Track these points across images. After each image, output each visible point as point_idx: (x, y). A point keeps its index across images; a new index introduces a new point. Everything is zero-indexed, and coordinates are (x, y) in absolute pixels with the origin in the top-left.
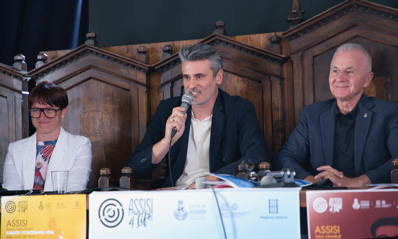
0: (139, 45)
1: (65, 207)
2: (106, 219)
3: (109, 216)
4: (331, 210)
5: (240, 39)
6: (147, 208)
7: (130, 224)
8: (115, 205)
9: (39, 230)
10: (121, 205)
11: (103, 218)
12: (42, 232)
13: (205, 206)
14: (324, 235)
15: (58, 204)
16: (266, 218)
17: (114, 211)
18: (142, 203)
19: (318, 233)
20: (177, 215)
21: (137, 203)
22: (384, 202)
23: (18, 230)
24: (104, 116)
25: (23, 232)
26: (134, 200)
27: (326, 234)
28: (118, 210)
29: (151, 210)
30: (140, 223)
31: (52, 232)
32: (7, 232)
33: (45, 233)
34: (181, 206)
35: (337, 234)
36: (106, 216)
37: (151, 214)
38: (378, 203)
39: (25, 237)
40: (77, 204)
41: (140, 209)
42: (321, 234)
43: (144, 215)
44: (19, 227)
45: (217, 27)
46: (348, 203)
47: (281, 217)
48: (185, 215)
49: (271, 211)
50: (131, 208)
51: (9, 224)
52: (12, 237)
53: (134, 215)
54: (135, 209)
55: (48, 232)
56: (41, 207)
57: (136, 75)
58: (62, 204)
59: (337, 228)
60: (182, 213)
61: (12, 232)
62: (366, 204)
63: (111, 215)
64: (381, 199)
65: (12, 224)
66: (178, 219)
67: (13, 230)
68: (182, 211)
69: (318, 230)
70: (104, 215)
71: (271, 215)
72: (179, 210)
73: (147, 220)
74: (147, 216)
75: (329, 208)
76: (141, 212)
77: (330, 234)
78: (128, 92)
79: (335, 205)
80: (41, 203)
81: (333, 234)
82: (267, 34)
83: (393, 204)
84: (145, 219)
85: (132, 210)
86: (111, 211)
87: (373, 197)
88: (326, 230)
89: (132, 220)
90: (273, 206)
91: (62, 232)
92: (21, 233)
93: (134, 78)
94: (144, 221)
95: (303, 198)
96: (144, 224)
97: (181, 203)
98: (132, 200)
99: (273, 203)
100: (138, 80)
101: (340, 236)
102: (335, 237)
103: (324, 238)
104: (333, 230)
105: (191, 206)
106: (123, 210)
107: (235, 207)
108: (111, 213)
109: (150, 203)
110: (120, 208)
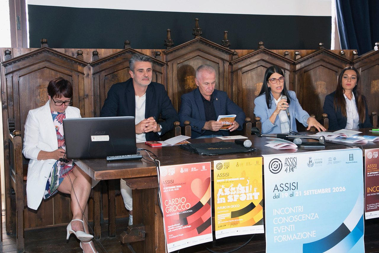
1: (251, 165)
2: (273, 169)
3: (275, 168)
4: (374, 157)
6: (294, 162)
8: (278, 162)
9: (236, 178)
10: (281, 162)
11: (271, 169)
12: (238, 179)
13: (322, 159)
14: (371, 168)
15: (247, 163)
16: (348, 163)
17: (277, 165)
18: (292, 160)
20: (309, 165)
21: (289, 160)
23: (223, 179)
25: (227, 180)
26: (287, 159)
28: (279, 164)
29: (296, 163)
30: (290, 170)
31: (244, 179)
32: (217, 180)
33: (239, 179)
34: (311, 160)
35: (376, 167)
36: (273, 168)
37: (296, 165)
39: (228, 182)
40: (257, 162)
41: (290, 163)
43: (292, 166)
44: (225, 177)
47: (355, 162)
48: (313, 165)
50: (286, 163)
51: (218, 175)
52: (220, 183)
53: (288, 166)
54: (288, 163)
55: (241, 179)
56: (237, 165)
58: (249, 163)
59: (376, 165)
60: (311, 164)
61: (220, 180)
63: (276, 167)
65: (220, 175)
66: (309, 166)
67: (221, 179)
69: (369, 166)
70: (272, 167)
71: (350, 161)
72: (310, 162)
73: (294, 168)
74: (294, 167)
75: (373, 156)
76: (291, 164)
77: (373, 168)
79: (375, 155)
80: (237, 163)
81: (374, 167)
84: (293, 168)
86: (276, 165)
88: (372, 166)
89: (287, 169)
90: (351, 157)
91: (249, 178)
92: (225, 180)
96: (293, 170)
97: (310, 158)
101: (377, 168)
102: (375, 169)
103: (371, 170)
104: (374, 166)
105: (315, 160)
106: (282, 164)
107: (335, 159)
108: (275, 166)
109: (295, 160)
110: (280, 163)
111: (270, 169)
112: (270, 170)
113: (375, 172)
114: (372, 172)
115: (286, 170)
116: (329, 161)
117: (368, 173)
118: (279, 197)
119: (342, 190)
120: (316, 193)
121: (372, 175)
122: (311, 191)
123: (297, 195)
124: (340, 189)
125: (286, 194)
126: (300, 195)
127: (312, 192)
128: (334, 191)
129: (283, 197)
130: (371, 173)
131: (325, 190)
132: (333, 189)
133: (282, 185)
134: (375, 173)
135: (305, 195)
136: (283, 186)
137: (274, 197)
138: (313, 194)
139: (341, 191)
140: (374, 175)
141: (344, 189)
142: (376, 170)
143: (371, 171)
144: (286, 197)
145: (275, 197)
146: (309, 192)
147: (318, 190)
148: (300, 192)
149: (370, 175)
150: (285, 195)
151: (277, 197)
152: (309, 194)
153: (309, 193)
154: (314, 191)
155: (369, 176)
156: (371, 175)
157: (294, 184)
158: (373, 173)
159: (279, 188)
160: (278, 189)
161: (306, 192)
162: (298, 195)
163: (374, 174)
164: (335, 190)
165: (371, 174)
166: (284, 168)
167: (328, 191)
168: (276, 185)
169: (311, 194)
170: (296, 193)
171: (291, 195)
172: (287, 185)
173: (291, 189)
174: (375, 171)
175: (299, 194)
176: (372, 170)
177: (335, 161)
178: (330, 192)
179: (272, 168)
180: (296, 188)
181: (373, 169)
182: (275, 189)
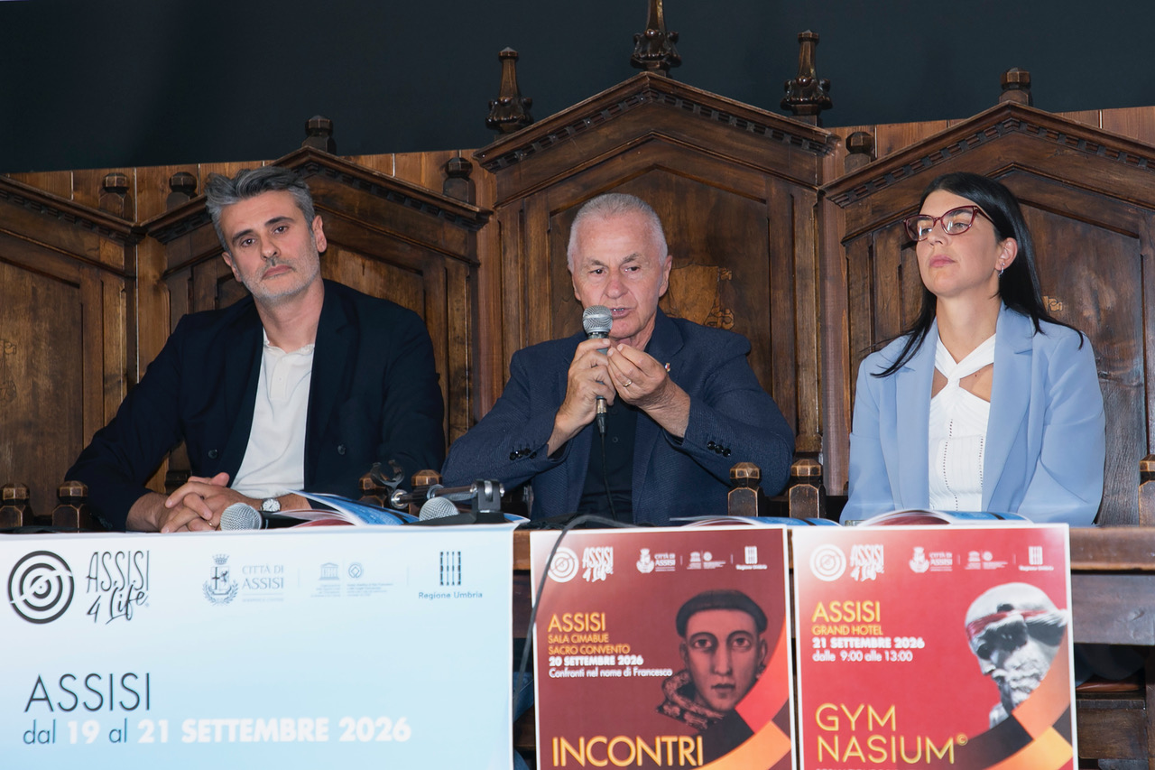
0: (107, 171)
2: (26, 602)
3: (36, 594)
4: (587, 576)
5: (369, 162)
6: (134, 575)
7: (89, 613)
8: (52, 568)
10: (68, 568)
11: (18, 600)
13: (282, 569)
14: (570, 634)
16: (432, 597)
17: (48, 582)
18: (123, 562)
19: (555, 631)
20: (210, 593)
21: (110, 563)
22: (708, 556)
24: (9, 351)
26: (100, 555)
27: (573, 631)
28: (59, 578)
29: (145, 581)
30: (115, 612)
34: (222, 569)
35: (600, 632)
36: (28, 595)
37: (144, 590)
38: (695, 557)
41: (116, 576)
42: (563, 633)
43: (125, 592)
45: (310, 132)
46: (625, 559)
47: (469, 595)
48: (231, 593)
49: (445, 581)
50: (93, 575)
53: (100, 592)
54: (102, 576)
57: (99, 248)
59: (599, 619)
60: (223, 587)
62: (668, 561)
63: (42, 592)
64: (702, 550)
66: (212, 600)
68: (225, 580)
69: (554, 623)
70: (22, 592)
71: (445, 589)
73: (133, 603)
74: (134, 595)
75: (582, 571)
76: (120, 585)
77: (584, 632)
78: (76, 290)
79: (596, 565)
81: (591, 632)
82: (439, 153)
83: (728, 560)
84: (128, 601)
85: (96, 578)
86: (41, 582)
87: (684, 547)
88: (575, 624)
89: (96, 604)
90: (451, 569)
93: (93, 254)
94: (127, 605)
95: (521, 548)
96: (127, 614)
97: (221, 561)
98: (96, 553)
99: (451, 561)
100: (104, 259)
101: (605, 637)
102: (596, 638)
103: (571, 644)
104: (591, 623)
105: (247, 570)
106: (71, 579)
107: (356, 571)
108: (40, 587)
109: (141, 562)
110: (65, 576)
111: (11, 599)
112: (14, 605)
113: (597, 654)
114: (579, 654)
115: (93, 611)
116: (322, 578)
117: (556, 661)
118: (51, 736)
119: (391, 732)
120: (244, 738)
121: (581, 673)
122: (219, 723)
123: (146, 739)
124: (379, 730)
125: (91, 728)
126: (164, 738)
127: (225, 729)
128: (347, 737)
129: (73, 740)
130: (569, 661)
131: (296, 728)
132: (342, 723)
133: (67, 683)
134: (600, 661)
135: (185, 739)
136: (76, 686)
137: (30, 737)
138: (232, 738)
139: (384, 737)
140: (593, 674)
141: (402, 733)
142: (604, 644)
143: (568, 649)
144: (90, 741)
145: (34, 736)
146: (213, 728)
147: (260, 722)
148: (164, 724)
149: (566, 673)
150: (86, 729)
151: (44, 737)
152: (208, 739)
153: (212, 734)
154: (238, 728)
155: (559, 674)
156: (574, 674)
157: (129, 681)
158: (587, 661)
159: (57, 695)
160: (46, 699)
161: (196, 727)
162: (151, 740)
163: (592, 667)
164: (355, 732)
165: (571, 668)
166: (82, 600)
167: (314, 732)
168: (39, 680)
169: (218, 738)
170: (141, 725)
171: (115, 736)
172: (93, 682)
173: (116, 705)
174: (594, 649)
175: (157, 732)
176: (579, 645)
177: (354, 581)
178: (325, 738)
179: (24, 597)
180: (143, 700)
181: (581, 639)
182: (32, 699)
